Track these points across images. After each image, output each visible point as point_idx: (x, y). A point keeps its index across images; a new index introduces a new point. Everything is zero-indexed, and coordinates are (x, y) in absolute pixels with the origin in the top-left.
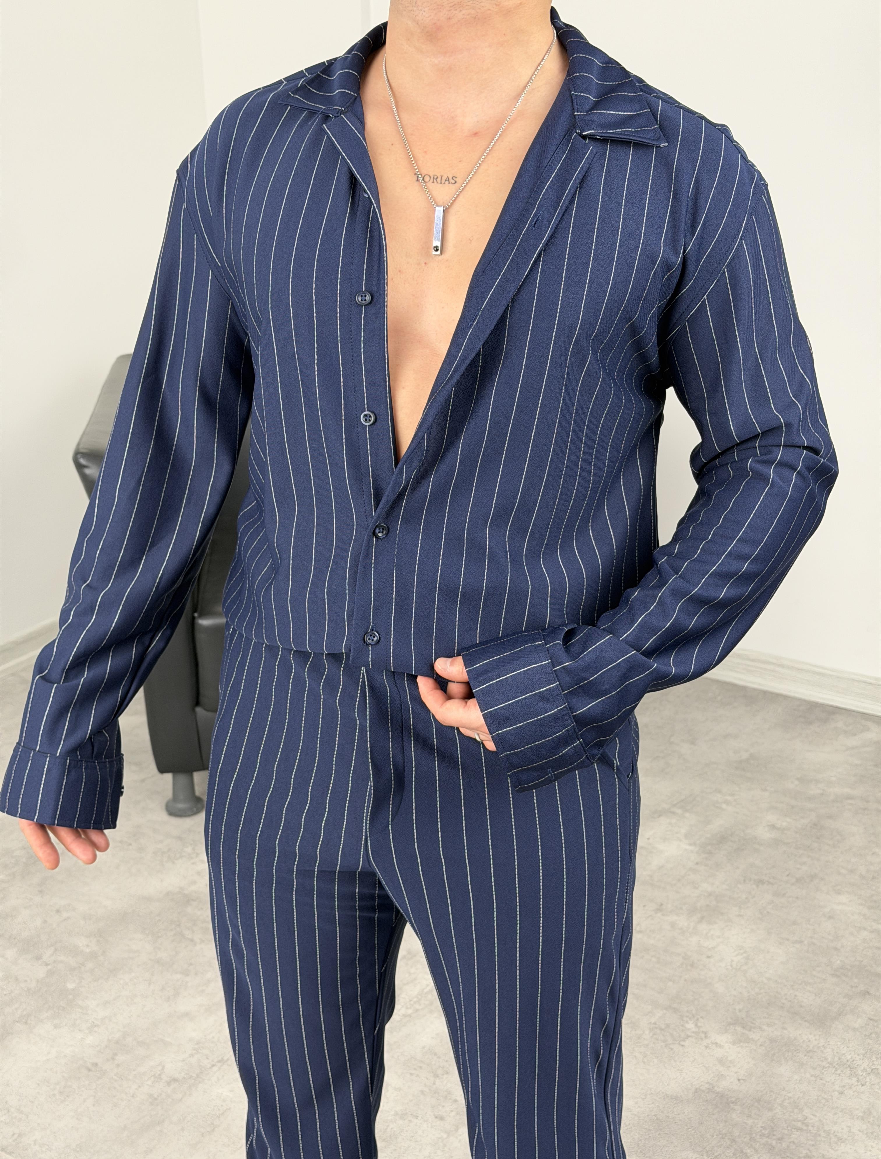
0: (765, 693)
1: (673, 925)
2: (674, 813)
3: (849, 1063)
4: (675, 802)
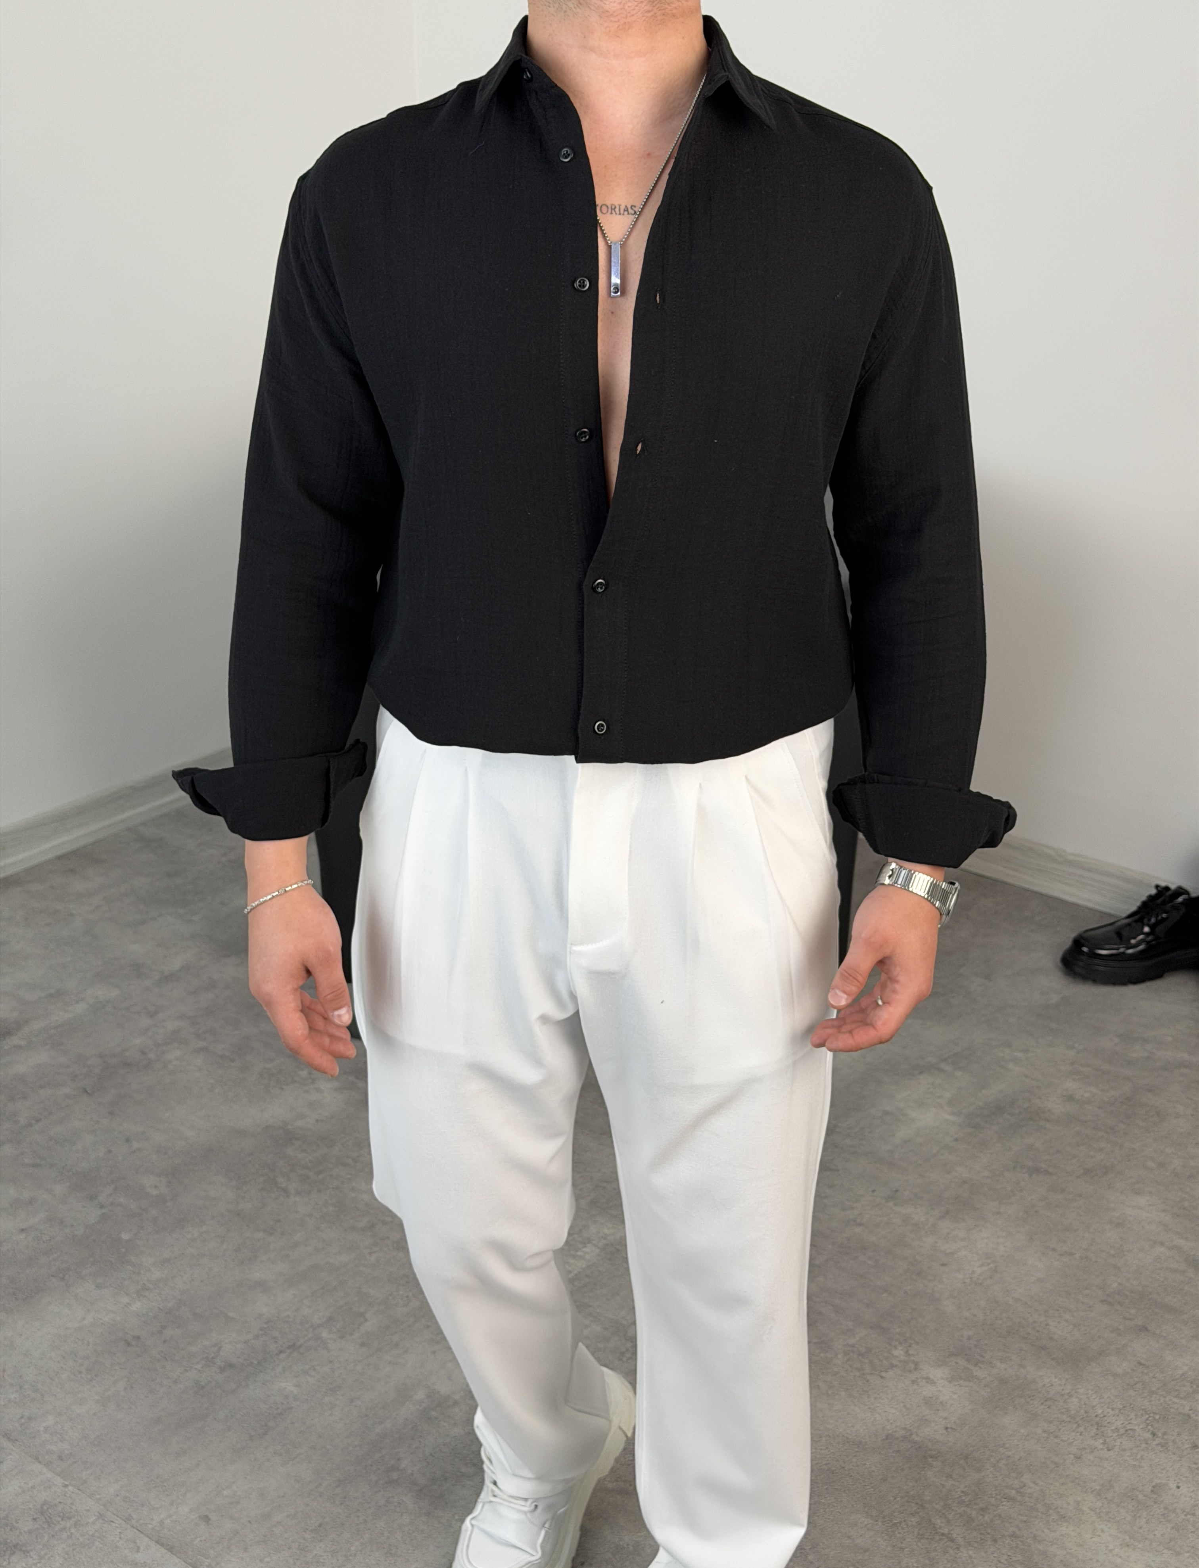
1: (906, 1220)
2: (941, 1070)
3: (1097, 1419)
4: (946, 1056)
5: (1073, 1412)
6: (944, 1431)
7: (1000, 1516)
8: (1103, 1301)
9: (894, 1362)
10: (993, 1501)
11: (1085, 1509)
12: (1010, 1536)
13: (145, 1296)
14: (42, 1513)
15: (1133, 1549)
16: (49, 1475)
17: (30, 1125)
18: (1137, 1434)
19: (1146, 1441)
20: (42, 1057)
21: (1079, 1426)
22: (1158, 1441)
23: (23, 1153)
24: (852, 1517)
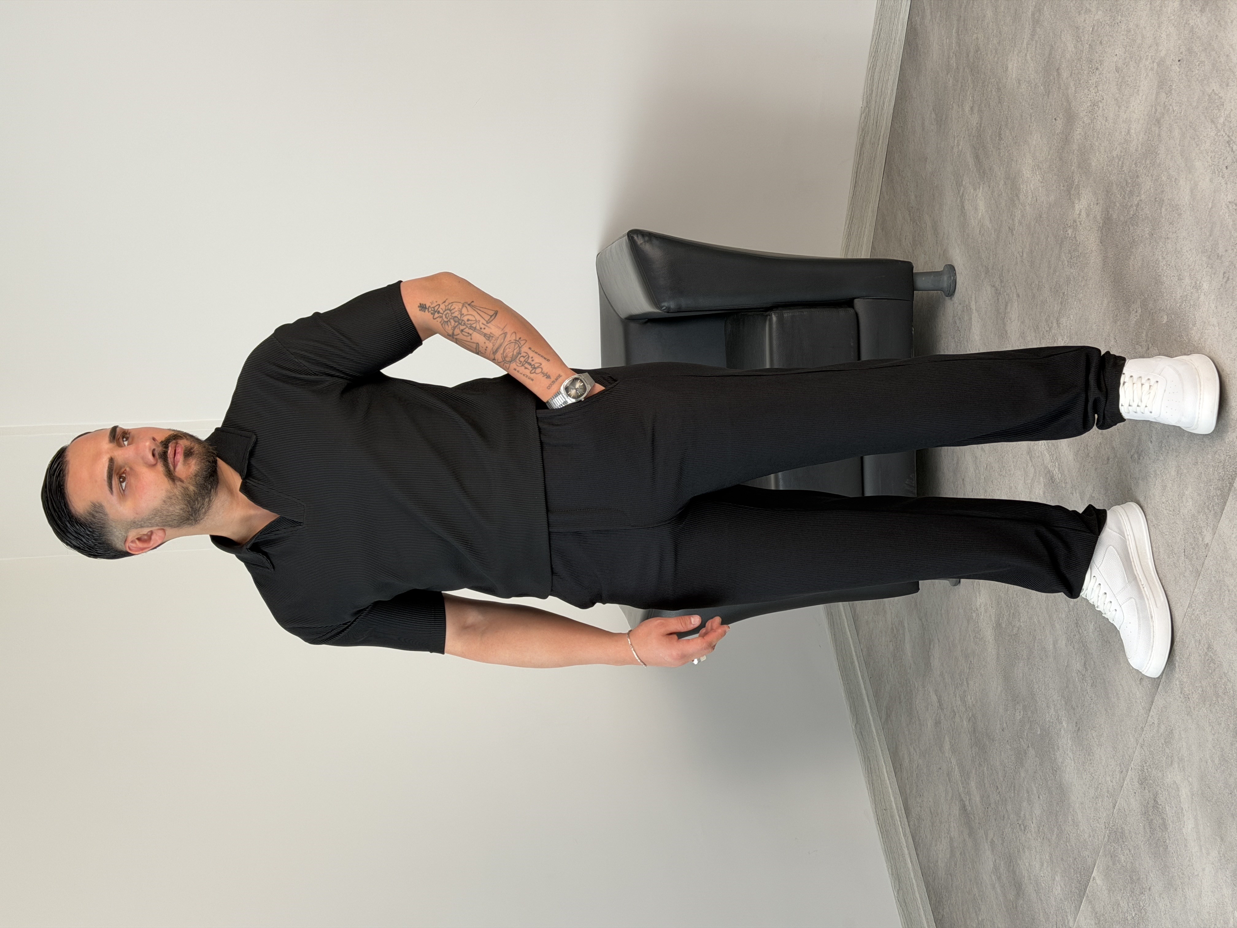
0: (899, 81)
1: (1020, 223)
2: (963, 194)
3: (1092, 105)
4: (957, 191)
5: (1090, 121)
6: (1099, 205)
7: (1129, 172)
8: (1048, 97)
9: (1074, 235)
10: (1123, 176)
11: (1125, 117)
12: (1136, 167)
13: (1061, 719)
14: (1142, 784)
15: (1139, 86)
16: (1127, 779)
17: (999, 794)
18: (1097, 80)
19: (1100, 74)
20: (973, 784)
21: (1095, 117)
22: (1099, 67)
23: (1010, 798)
24: (1131, 268)
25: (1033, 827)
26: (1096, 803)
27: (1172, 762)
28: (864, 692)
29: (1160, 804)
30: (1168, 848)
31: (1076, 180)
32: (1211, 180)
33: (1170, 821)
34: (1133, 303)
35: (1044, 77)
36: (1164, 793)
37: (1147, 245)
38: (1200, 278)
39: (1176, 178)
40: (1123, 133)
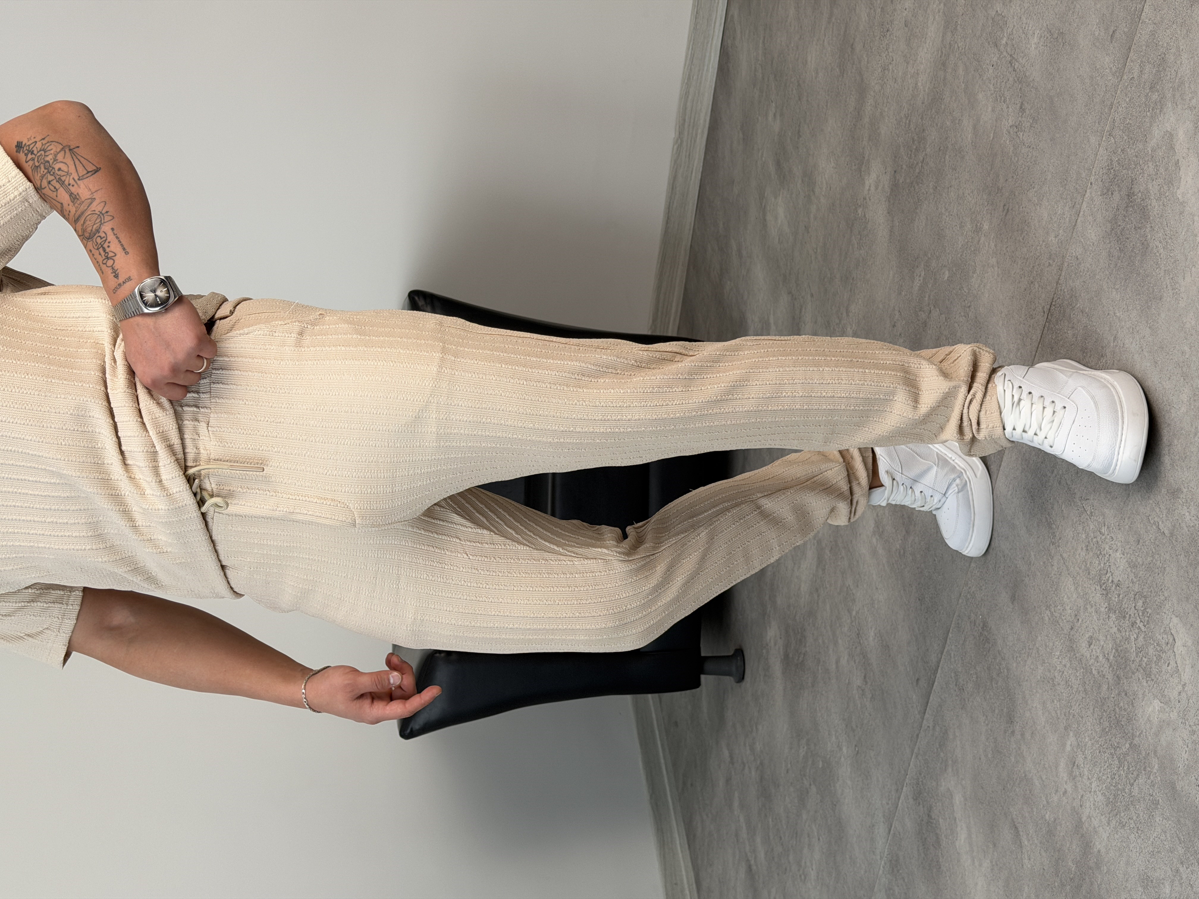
0: (712, 110)
1: (815, 218)
2: (765, 206)
3: (883, 71)
4: (760, 204)
5: (880, 88)
6: (887, 173)
7: (915, 129)
8: (843, 76)
9: (863, 214)
10: (910, 135)
11: (913, 71)
12: (922, 121)
13: (841, 745)
14: (917, 799)
15: (927, 34)
16: (902, 797)
17: (782, 844)
18: (888, 42)
19: (890, 35)
20: (758, 840)
21: (885, 82)
22: (890, 27)
23: (792, 846)
24: (916, 230)
25: (813, 874)
26: (873, 833)
27: (946, 767)
28: (662, 761)
29: (933, 817)
30: (940, 868)
31: (867, 155)
32: (993, 111)
33: (943, 835)
34: (917, 267)
35: (839, 58)
36: (938, 804)
37: (931, 201)
38: (980, 219)
39: (960, 120)
40: (911, 89)
